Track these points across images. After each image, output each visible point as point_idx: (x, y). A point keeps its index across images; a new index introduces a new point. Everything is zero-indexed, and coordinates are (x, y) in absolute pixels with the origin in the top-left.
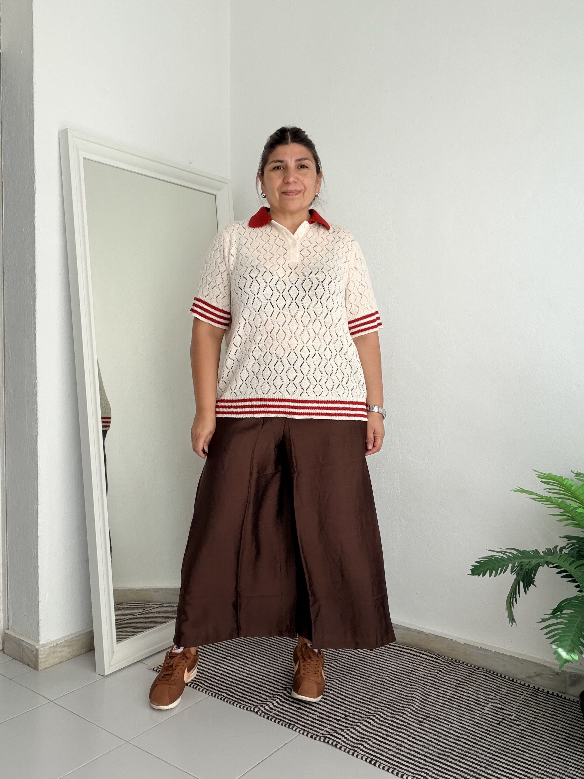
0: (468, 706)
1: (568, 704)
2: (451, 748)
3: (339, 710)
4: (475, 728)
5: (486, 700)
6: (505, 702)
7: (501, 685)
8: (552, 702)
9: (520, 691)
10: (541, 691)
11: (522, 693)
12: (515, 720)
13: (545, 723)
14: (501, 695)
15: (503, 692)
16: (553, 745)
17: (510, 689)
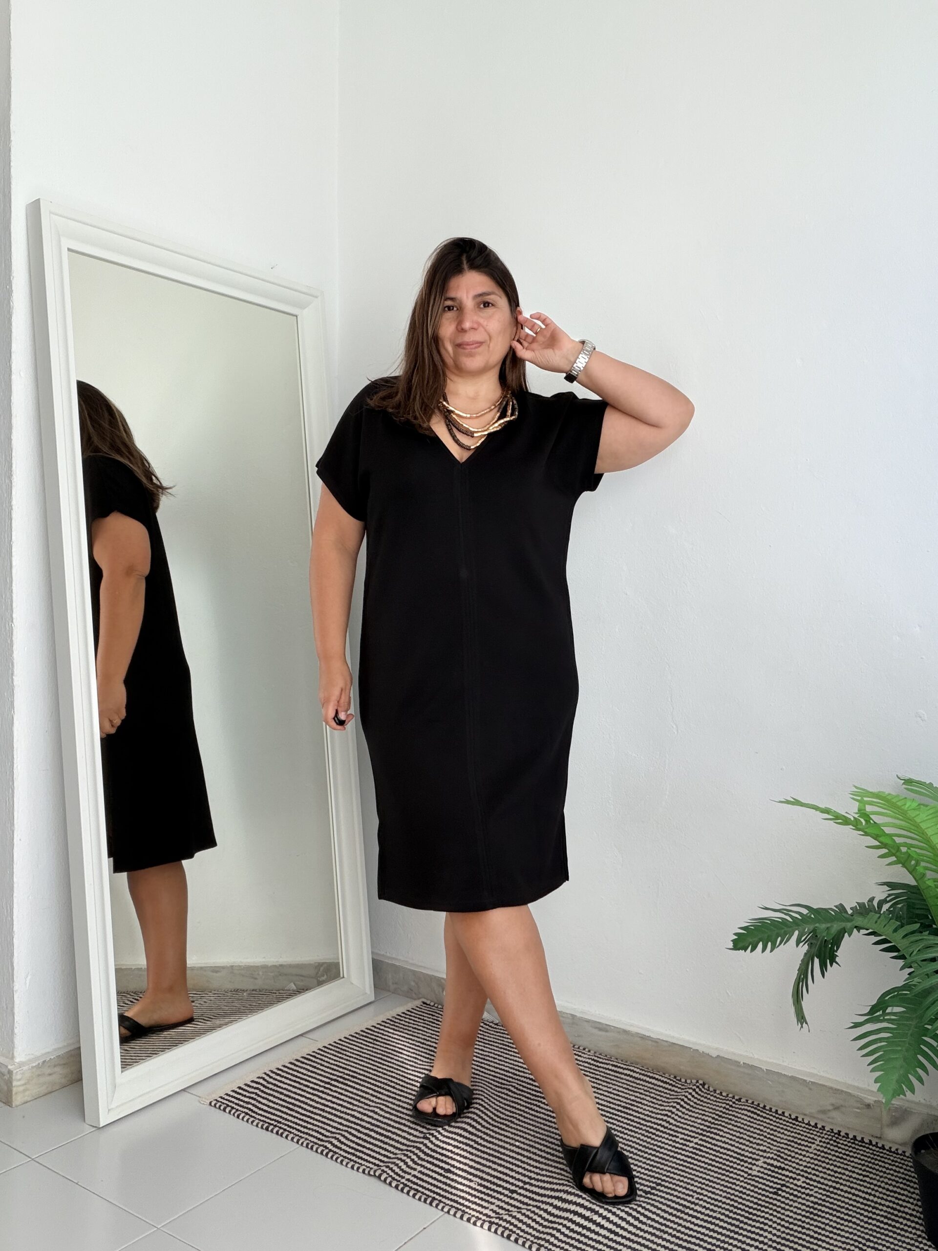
0: (724, 1164)
1: (888, 1157)
2: (699, 1235)
3: (513, 1174)
4: (736, 1201)
5: (754, 1154)
6: (785, 1157)
7: (778, 1127)
8: (862, 1155)
9: (809, 1138)
10: (843, 1137)
11: (813, 1141)
12: (804, 1187)
13: (853, 1191)
14: (779, 1145)
15: (783, 1139)
16: (866, 1228)
17: (793, 1134)
